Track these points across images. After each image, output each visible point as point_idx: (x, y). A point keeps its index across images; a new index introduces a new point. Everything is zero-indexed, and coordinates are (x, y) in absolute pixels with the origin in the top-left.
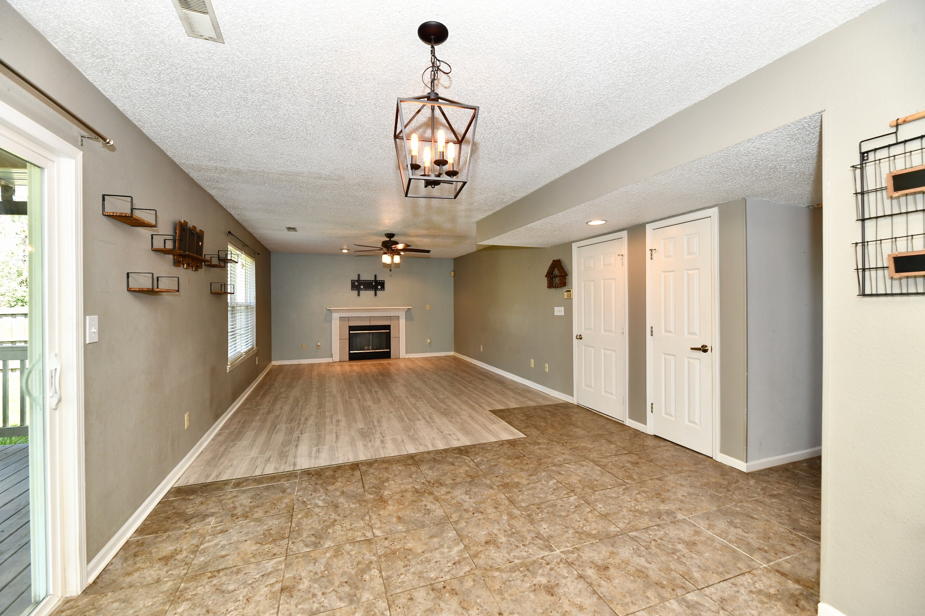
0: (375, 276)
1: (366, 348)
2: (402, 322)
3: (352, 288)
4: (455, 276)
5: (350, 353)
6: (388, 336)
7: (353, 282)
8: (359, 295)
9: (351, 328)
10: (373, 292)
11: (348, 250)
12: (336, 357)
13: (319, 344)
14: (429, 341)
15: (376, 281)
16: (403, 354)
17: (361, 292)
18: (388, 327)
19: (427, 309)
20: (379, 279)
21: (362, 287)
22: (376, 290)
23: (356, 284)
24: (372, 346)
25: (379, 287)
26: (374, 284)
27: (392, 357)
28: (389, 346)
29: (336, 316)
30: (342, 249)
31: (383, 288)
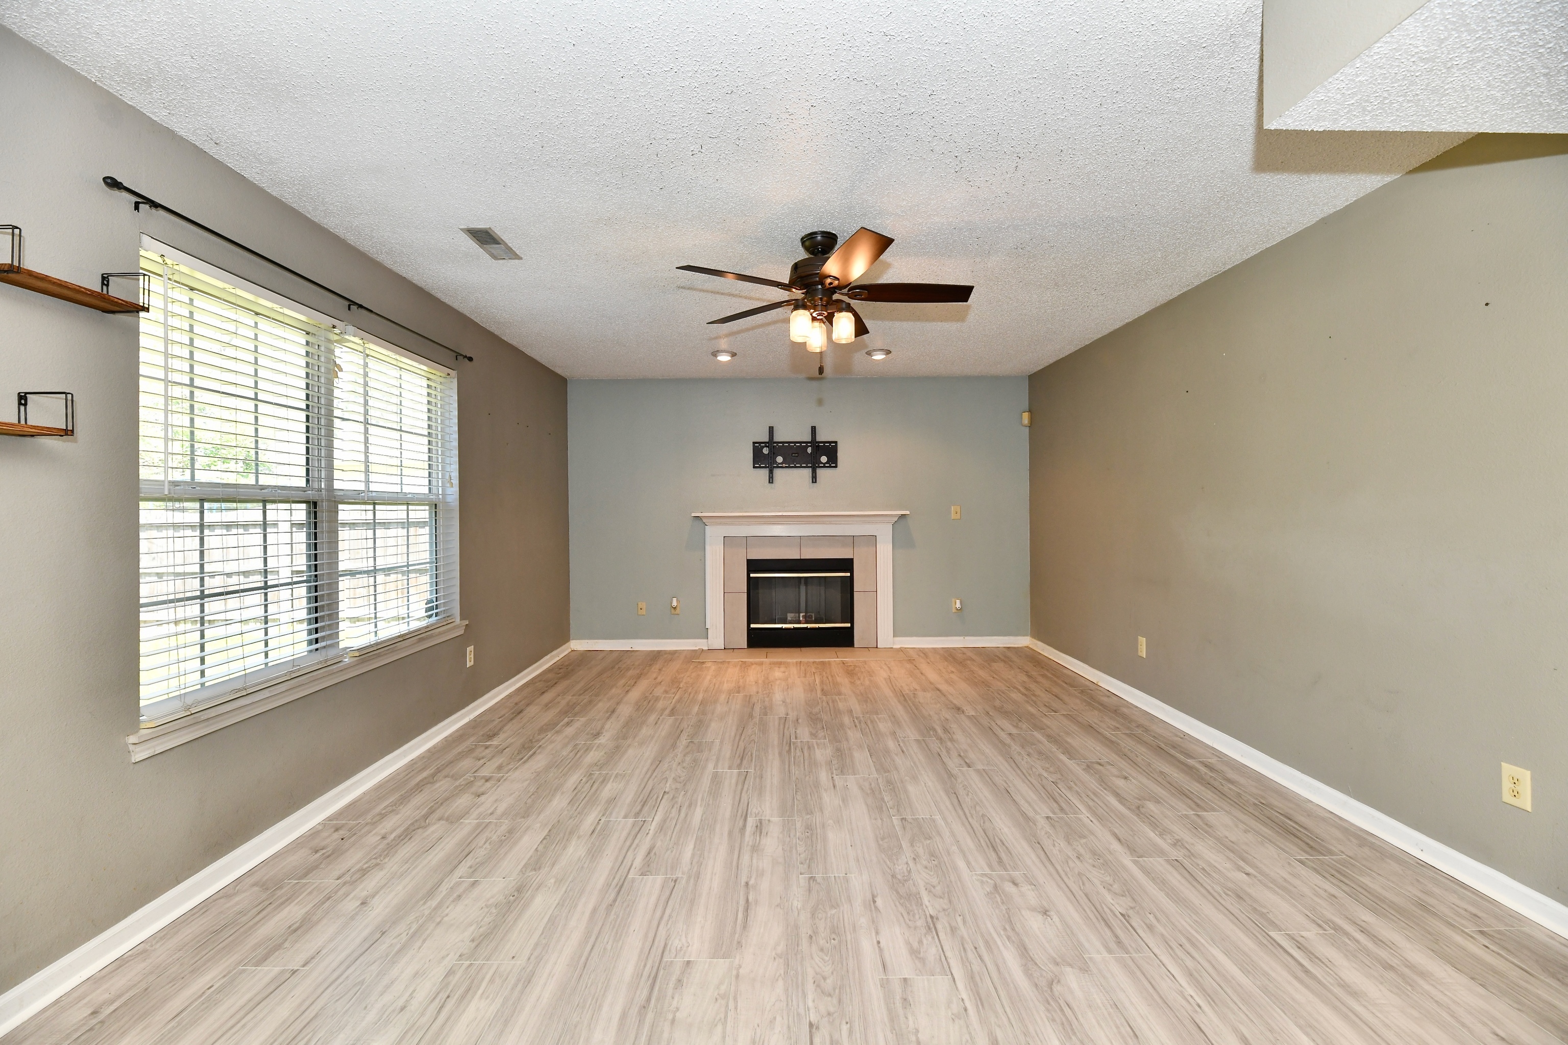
0: (814, 429)
1: (790, 616)
2: (885, 550)
3: (754, 463)
4: (1031, 425)
5: (750, 630)
6: (848, 586)
7: (757, 448)
8: (771, 480)
9: (753, 565)
10: (807, 472)
11: (734, 355)
12: (716, 640)
13: (675, 603)
14: (958, 605)
15: (814, 443)
16: (886, 638)
17: (778, 473)
18: (847, 564)
19: (953, 516)
20: (821, 437)
21: (780, 459)
22: (815, 466)
23: (766, 451)
24: (806, 612)
25: (824, 459)
26: (809, 450)
27: (857, 643)
28: (849, 616)
29: (714, 536)
30: (715, 354)
31: (833, 461)
